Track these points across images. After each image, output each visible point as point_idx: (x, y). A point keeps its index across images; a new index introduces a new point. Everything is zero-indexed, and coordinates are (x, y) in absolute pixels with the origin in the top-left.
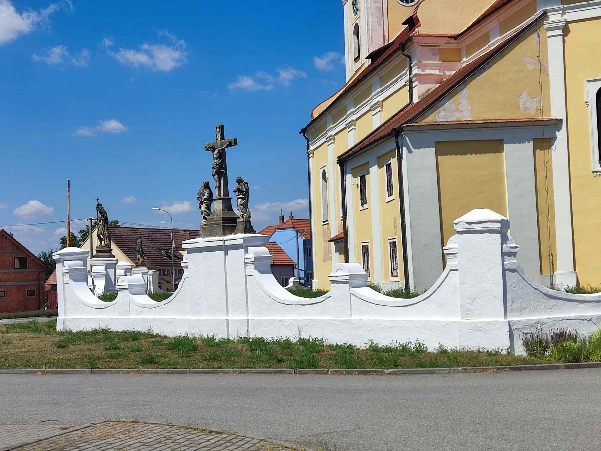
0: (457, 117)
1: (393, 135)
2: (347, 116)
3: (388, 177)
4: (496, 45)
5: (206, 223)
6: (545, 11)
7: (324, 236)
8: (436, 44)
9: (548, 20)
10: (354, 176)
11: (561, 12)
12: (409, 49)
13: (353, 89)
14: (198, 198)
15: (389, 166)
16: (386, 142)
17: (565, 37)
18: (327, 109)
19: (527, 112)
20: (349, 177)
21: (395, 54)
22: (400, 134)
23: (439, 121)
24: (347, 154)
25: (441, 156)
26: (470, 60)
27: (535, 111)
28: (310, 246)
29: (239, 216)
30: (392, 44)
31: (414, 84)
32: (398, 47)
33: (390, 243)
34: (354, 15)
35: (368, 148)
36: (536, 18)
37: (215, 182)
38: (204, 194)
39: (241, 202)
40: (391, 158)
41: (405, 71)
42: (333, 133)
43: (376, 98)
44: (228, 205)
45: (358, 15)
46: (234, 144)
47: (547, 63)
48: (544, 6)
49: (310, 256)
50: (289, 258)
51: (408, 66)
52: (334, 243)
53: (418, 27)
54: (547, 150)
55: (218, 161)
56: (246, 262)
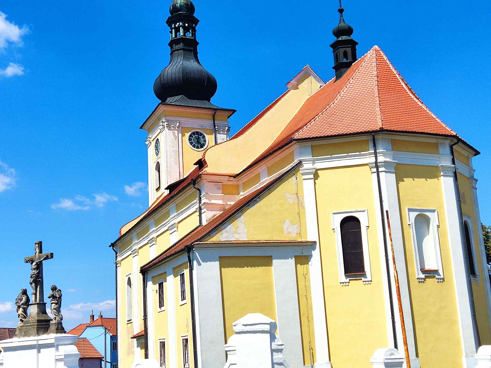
0: (236, 237)
1: (185, 251)
2: (149, 234)
3: (182, 284)
4: (265, 184)
5: (22, 324)
6: (300, 160)
7: (129, 333)
8: (220, 180)
9: (303, 167)
10: (154, 283)
11: (312, 162)
12: (199, 183)
13: (154, 213)
14: (16, 303)
15: (182, 275)
16: (180, 256)
17: (316, 180)
18: (133, 228)
19: (290, 235)
20: (150, 284)
21: (188, 187)
22: (191, 250)
23: (222, 241)
24: (148, 265)
25: (224, 268)
26: (246, 194)
27: (295, 235)
28: (115, 341)
29: (52, 318)
30: (186, 179)
31: (203, 211)
32: (190, 182)
33: (183, 340)
34: (156, 156)
35: (166, 260)
36: (294, 165)
37: (33, 290)
38: (21, 300)
39: (54, 306)
40: (184, 269)
41: (195, 201)
42: (137, 247)
43: (173, 220)
44: (42, 308)
45: (159, 156)
46: (50, 258)
47: (303, 199)
48: (300, 157)
49: (116, 350)
50: (97, 352)
51: (198, 197)
52: (136, 339)
53: (206, 167)
54: (306, 265)
55: (36, 272)
56: (56, 358)
